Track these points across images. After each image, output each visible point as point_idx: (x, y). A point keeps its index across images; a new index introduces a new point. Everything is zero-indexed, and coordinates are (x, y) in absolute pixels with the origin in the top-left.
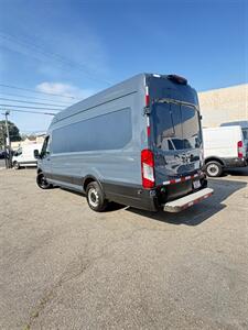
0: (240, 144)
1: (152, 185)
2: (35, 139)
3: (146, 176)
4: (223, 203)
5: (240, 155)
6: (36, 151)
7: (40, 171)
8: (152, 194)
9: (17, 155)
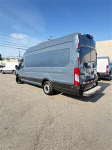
0: (107, 67)
1: (78, 84)
2: (9, 60)
3: (76, 80)
4: (103, 92)
5: (107, 71)
6: (16, 66)
7: (17, 75)
8: (79, 88)
9: (3, 67)
